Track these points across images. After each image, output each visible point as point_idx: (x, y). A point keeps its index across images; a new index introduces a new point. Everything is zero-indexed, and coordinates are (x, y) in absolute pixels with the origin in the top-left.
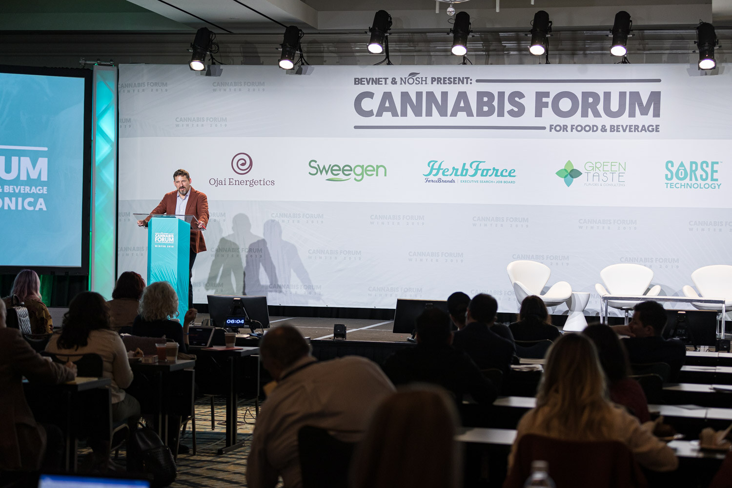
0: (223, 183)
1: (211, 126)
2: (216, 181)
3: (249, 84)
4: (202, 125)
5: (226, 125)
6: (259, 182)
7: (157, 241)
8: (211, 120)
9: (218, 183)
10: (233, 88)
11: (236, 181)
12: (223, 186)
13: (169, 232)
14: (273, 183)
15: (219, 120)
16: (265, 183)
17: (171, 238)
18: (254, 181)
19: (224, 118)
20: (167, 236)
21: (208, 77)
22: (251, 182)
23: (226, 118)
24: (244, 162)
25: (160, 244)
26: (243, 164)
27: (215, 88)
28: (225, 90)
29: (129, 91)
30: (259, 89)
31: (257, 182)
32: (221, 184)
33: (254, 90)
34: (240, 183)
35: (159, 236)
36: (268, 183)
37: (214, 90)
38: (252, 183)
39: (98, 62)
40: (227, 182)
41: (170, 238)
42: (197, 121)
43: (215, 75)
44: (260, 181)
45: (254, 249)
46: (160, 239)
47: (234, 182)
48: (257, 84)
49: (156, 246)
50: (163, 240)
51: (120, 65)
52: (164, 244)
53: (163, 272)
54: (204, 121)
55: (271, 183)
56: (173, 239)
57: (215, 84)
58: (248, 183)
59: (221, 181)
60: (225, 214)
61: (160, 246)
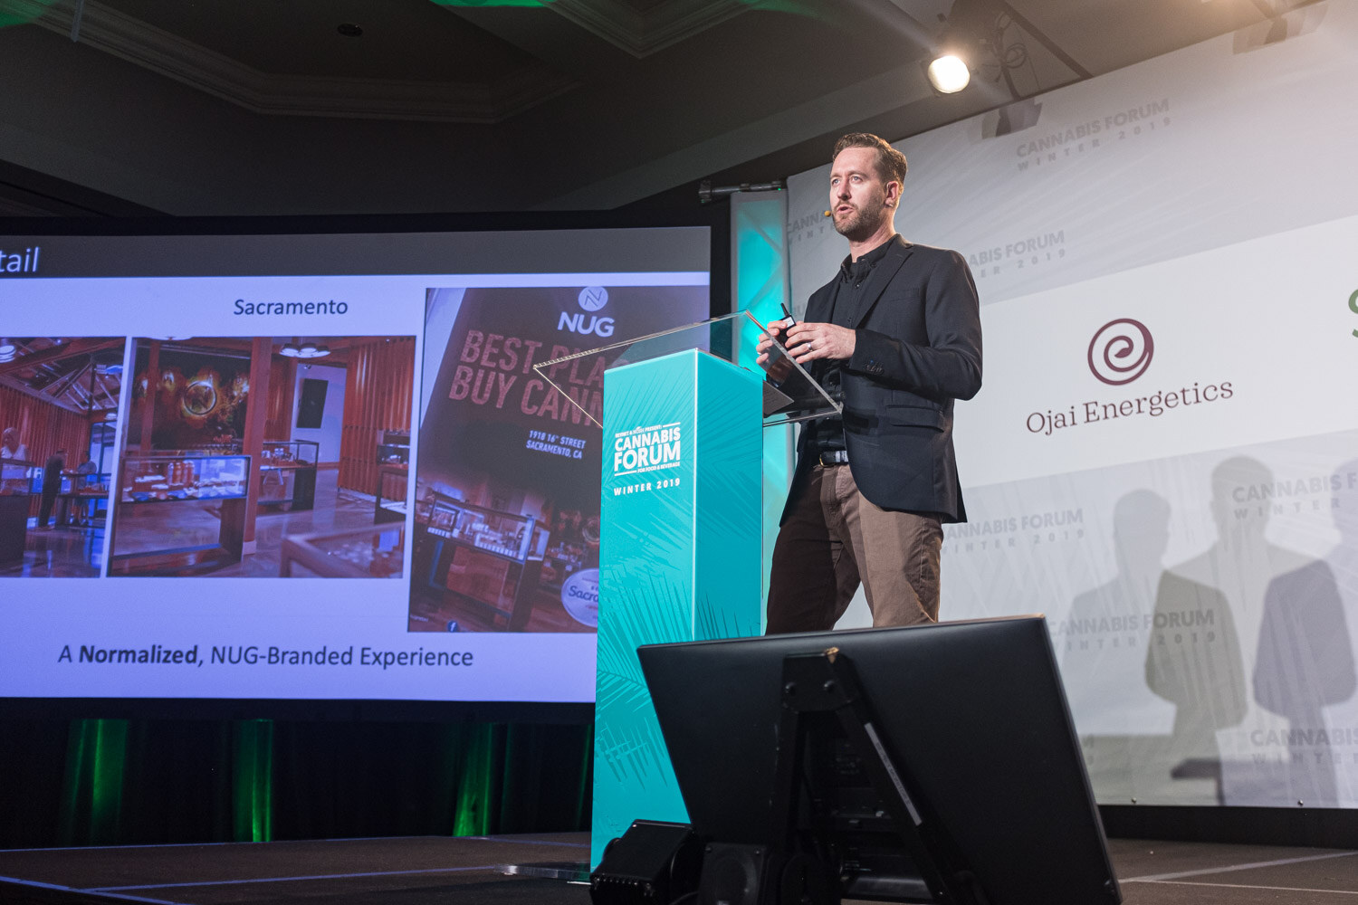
0: (1069, 420)
1: (1020, 266)
2: (1047, 420)
3: (1121, 119)
4: (996, 270)
5: (1062, 253)
6: (1180, 396)
7: (622, 468)
8: (1020, 248)
9: (1053, 422)
10: (1073, 145)
11: (1105, 407)
12: (1069, 428)
13: (662, 419)
14: (1227, 390)
15: (1043, 243)
16: (1201, 396)
17: (672, 444)
18: (1163, 397)
19: (1056, 235)
20: (656, 439)
21: (1003, 138)
22: (1155, 400)
23: (1061, 234)
24: (1125, 344)
25: (632, 480)
26: (1123, 353)
27: (1023, 160)
28: (1052, 157)
29: (810, 234)
30: (1152, 124)
31: (1173, 397)
32: (1060, 424)
33: (1137, 130)
34: (1120, 410)
35: (628, 444)
36: (1210, 393)
37: (1023, 166)
38: (1159, 404)
39: (743, 185)
40: (1080, 415)
41: (667, 447)
42: (982, 262)
43: (1020, 127)
44: (1183, 391)
45: (1183, 613)
46: (630, 459)
47: (1100, 412)
48: (1145, 112)
49: (617, 492)
50: (641, 458)
51: (790, 179)
52: (648, 477)
53: (643, 607)
54: (999, 257)
55: (1220, 391)
56: (677, 446)
57: (1022, 151)
58: (1145, 406)
59: (1060, 417)
60: (1079, 512)
61: (630, 490)
